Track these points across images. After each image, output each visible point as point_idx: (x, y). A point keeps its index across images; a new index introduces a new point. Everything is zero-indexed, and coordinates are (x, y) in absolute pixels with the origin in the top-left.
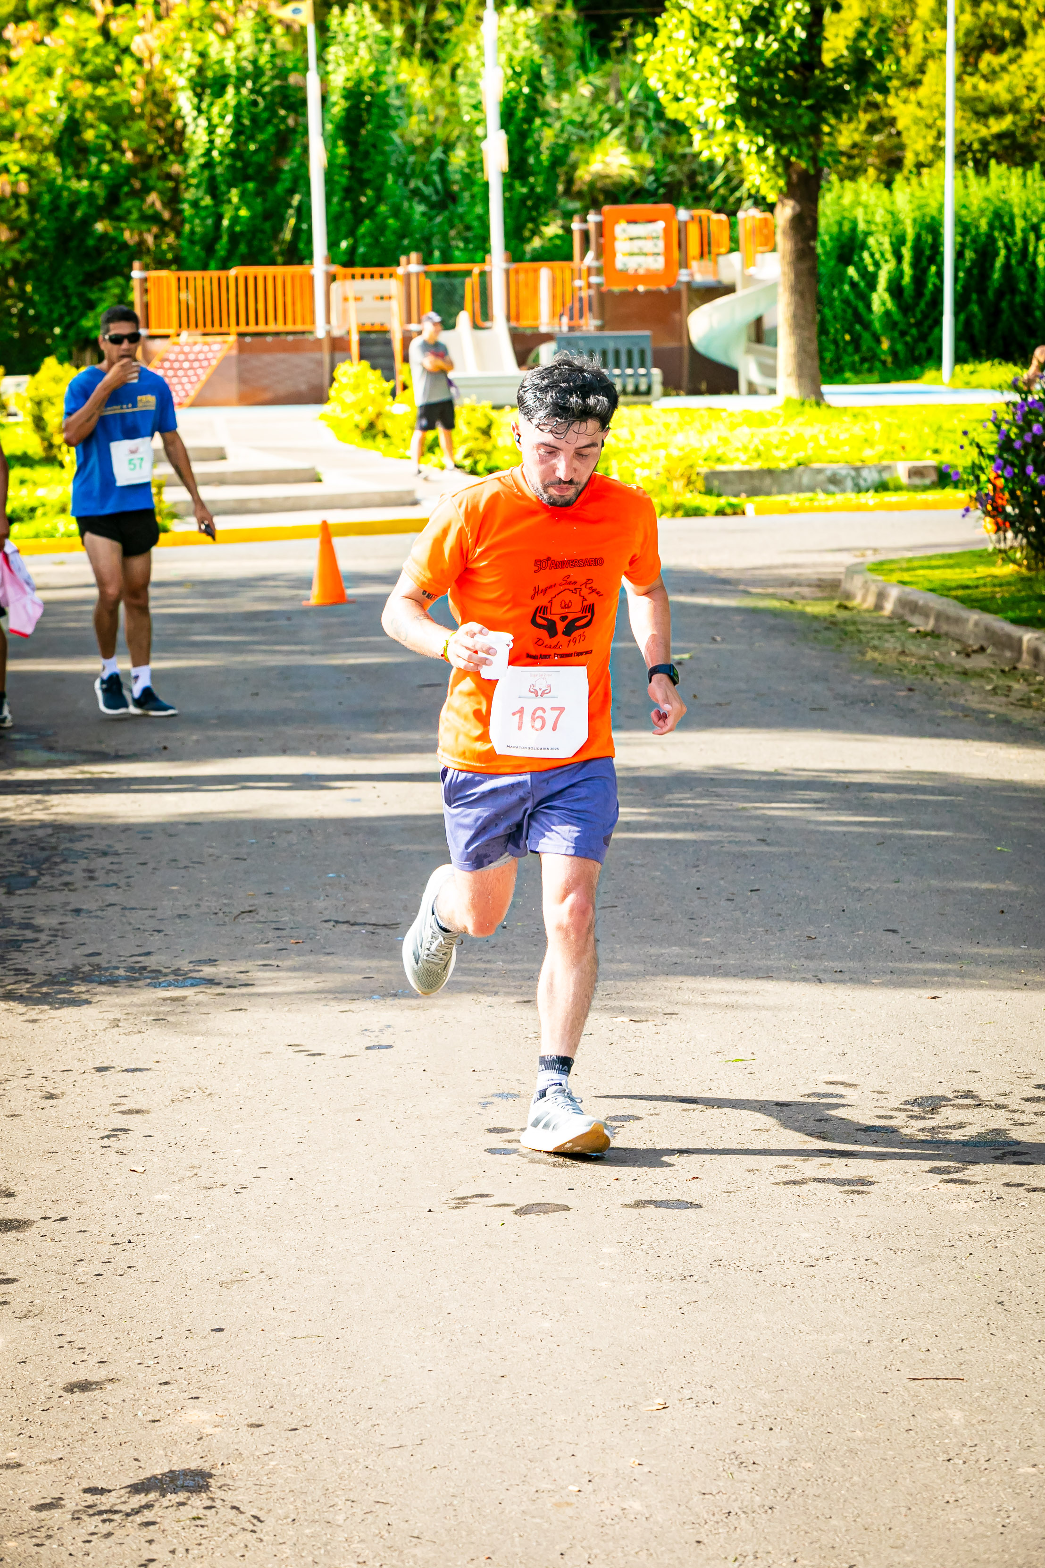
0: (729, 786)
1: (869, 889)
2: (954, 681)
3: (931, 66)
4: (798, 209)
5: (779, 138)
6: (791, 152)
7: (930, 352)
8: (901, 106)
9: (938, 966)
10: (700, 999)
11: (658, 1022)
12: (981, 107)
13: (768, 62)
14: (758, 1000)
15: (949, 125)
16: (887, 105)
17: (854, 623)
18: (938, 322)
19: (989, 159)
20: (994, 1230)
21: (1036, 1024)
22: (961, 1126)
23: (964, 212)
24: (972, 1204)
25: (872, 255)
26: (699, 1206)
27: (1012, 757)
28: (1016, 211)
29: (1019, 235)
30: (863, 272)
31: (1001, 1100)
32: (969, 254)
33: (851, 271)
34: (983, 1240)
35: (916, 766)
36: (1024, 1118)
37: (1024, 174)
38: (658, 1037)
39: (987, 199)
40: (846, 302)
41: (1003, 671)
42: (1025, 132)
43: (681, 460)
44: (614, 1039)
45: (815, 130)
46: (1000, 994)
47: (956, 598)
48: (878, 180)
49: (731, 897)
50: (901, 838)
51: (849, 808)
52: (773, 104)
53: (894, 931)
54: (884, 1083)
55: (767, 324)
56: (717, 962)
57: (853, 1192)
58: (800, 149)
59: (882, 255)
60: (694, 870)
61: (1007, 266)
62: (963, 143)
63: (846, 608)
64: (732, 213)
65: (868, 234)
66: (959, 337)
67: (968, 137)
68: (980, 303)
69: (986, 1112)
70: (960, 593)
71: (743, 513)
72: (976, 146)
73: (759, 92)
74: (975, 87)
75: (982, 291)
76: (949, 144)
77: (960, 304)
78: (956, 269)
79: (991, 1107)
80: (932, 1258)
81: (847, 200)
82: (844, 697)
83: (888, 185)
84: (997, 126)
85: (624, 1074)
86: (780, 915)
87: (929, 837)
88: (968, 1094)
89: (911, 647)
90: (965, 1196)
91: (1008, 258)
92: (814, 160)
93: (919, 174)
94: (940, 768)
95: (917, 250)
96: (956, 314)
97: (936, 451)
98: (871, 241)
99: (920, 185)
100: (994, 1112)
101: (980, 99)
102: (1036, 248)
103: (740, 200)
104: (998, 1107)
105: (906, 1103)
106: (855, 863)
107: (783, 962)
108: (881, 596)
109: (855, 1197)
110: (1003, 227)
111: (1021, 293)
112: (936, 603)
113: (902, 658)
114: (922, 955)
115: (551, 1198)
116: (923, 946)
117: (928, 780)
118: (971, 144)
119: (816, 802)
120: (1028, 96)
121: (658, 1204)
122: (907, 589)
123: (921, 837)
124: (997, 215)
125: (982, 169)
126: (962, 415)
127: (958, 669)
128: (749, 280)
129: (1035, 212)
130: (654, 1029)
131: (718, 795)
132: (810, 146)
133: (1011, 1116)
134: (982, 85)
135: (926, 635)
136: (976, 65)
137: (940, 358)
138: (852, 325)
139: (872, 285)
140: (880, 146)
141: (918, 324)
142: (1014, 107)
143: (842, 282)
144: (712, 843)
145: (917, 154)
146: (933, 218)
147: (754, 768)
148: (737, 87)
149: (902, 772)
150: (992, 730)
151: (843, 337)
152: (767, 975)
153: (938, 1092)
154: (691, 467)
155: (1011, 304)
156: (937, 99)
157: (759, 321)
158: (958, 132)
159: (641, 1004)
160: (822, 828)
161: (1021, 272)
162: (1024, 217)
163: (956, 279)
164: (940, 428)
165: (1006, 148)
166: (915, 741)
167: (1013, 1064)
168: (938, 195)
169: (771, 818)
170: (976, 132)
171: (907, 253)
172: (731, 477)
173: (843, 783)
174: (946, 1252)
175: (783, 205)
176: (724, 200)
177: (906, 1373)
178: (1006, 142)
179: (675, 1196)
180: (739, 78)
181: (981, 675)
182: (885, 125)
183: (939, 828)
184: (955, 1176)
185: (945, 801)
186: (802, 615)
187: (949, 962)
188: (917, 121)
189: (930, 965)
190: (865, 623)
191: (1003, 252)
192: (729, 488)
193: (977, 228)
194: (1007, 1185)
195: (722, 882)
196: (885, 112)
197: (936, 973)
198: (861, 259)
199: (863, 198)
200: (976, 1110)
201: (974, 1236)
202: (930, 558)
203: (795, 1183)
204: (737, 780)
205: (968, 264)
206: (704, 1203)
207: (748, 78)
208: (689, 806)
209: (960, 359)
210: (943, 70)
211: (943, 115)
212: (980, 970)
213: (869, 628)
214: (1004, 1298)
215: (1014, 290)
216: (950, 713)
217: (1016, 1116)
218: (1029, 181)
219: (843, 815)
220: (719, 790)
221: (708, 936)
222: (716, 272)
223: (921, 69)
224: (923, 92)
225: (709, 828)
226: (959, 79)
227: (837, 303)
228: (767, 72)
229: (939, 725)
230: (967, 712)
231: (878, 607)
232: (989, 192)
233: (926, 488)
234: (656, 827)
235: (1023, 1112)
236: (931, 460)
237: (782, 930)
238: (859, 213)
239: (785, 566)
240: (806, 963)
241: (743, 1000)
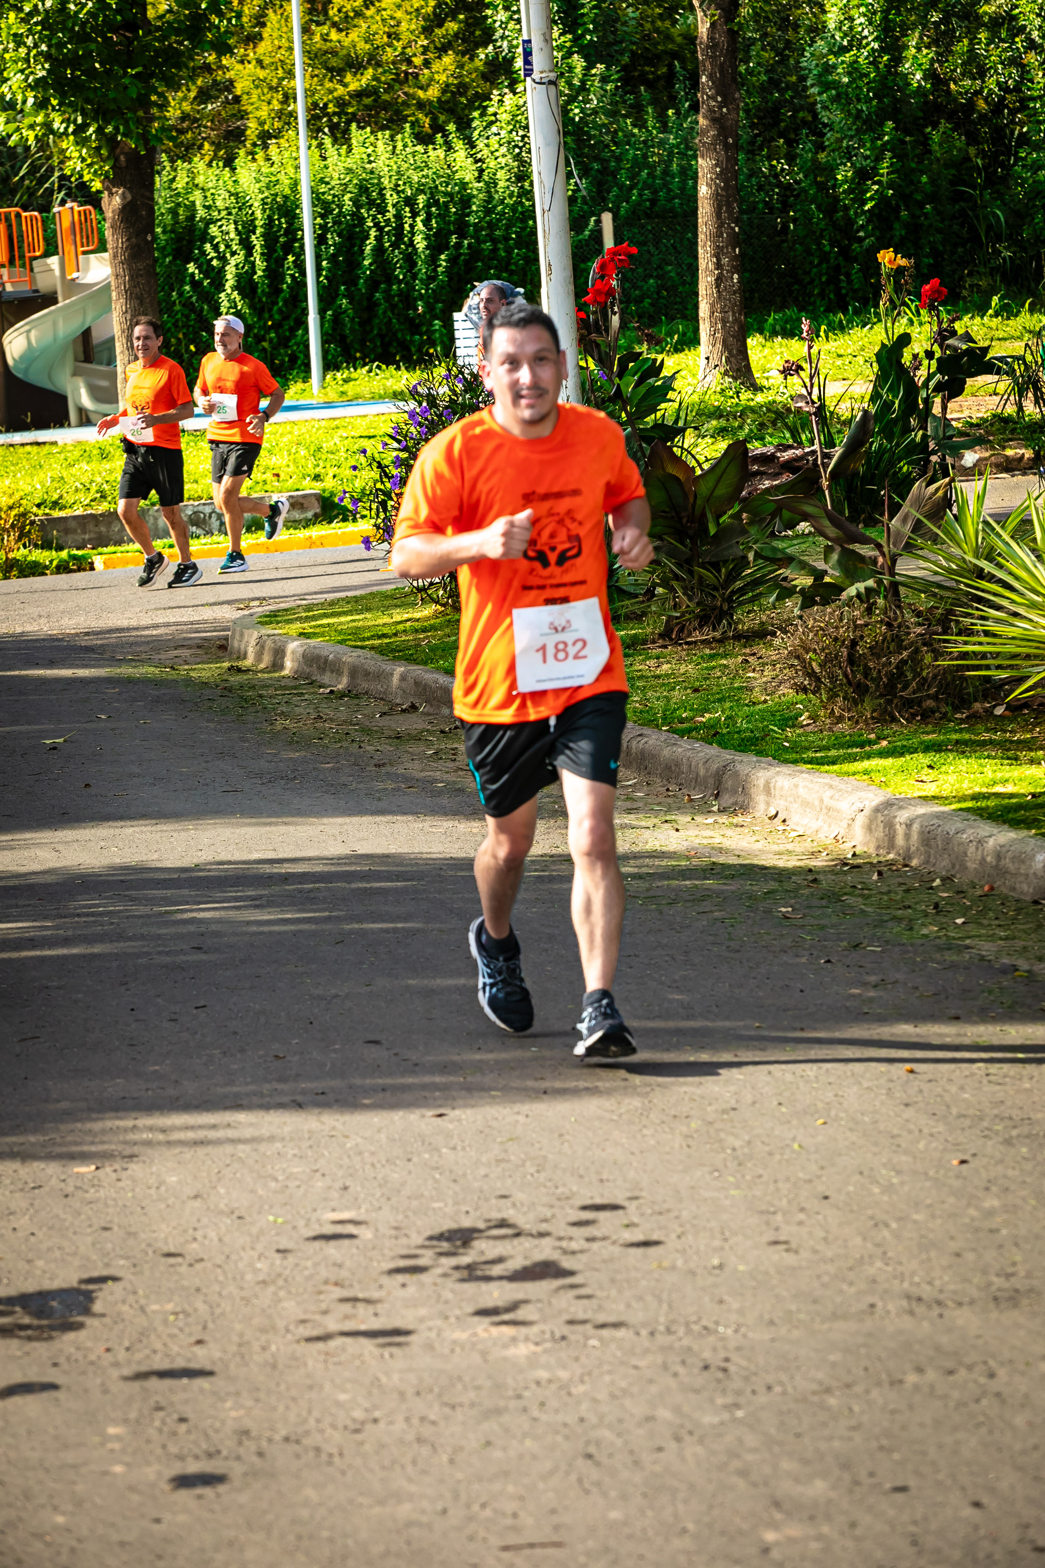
0: (144, 888)
1: (337, 996)
2: (387, 748)
3: (272, 17)
4: (129, 197)
5: (102, 114)
6: (116, 129)
7: (293, 359)
8: (239, 67)
9: (438, 1079)
10: (161, 1137)
11: (117, 1166)
12: (334, 62)
13: (83, 24)
14: (231, 1133)
15: (299, 84)
16: (221, 67)
17: (253, 687)
18: (302, 323)
19: (348, 123)
20: (563, 1374)
21: (567, 1137)
22: (500, 1260)
23: (323, 188)
24: (532, 1348)
25: (216, 247)
26: (210, 1373)
27: (475, 831)
28: (385, 182)
29: (391, 212)
30: (206, 268)
31: (544, 1227)
32: (332, 238)
33: (191, 268)
34: (553, 1387)
35: (364, 849)
36: (574, 1245)
37: (392, 138)
38: (120, 1184)
39: (349, 171)
40: (187, 304)
41: (442, 732)
42: (390, 88)
43: (11, 508)
44: (70, 1189)
45: (143, 102)
46: (517, 1107)
47: (372, 648)
48: (215, 157)
49: (174, 1017)
50: (363, 933)
51: (293, 904)
52: (91, 73)
53: (376, 1042)
54: (400, 1217)
55: (97, 337)
56: (171, 1092)
57: (390, 1344)
58: (127, 126)
59: (228, 246)
60: (123, 988)
61: (379, 250)
62: (315, 105)
63: (239, 670)
64: (45, 208)
65: (209, 222)
66: (326, 339)
67: (322, 97)
68: (349, 296)
69: (526, 1243)
70: (377, 642)
71: (92, 569)
72: (331, 108)
73: (74, 62)
74: (325, 39)
75: (352, 282)
76: (300, 107)
77: (326, 299)
78: (318, 258)
79: (532, 1235)
80: (498, 1411)
81: (181, 183)
82: (260, 775)
83: (229, 162)
84: (355, 83)
85: (89, 1230)
86: (236, 1033)
87: (395, 930)
88: (503, 1224)
89: (327, 711)
90: (522, 1337)
91: (379, 239)
92: (145, 138)
93: (266, 147)
94: (392, 849)
95: (270, 238)
96: (322, 312)
97: (317, 477)
98: (213, 230)
99: (268, 159)
100: (536, 1242)
101: (334, 53)
102: (412, 226)
103: (50, 192)
104: (542, 1235)
105: (431, 1238)
106: (313, 966)
107: (252, 1087)
108: (279, 653)
109: (394, 1350)
110: (371, 203)
111: (400, 282)
112: (350, 657)
113: (319, 725)
114: (416, 1068)
115: (33, 1376)
116: (414, 1056)
117: (380, 864)
118: (326, 105)
119: (253, 899)
120: (390, 45)
121: (163, 1374)
122: (312, 642)
123: (387, 931)
124: (363, 189)
125: (341, 137)
126: (343, 432)
127: (387, 733)
128: (72, 286)
129: (409, 182)
130: (114, 1175)
131: (133, 899)
132: (139, 121)
133: (558, 1244)
134: (334, 35)
135: (342, 695)
136: (326, 13)
137: (308, 366)
138: (196, 333)
139: (218, 284)
140: (215, 116)
141: (277, 326)
142: (374, 59)
143: (182, 283)
144: (138, 955)
145: (262, 123)
146: (286, 197)
147: (169, 863)
148: (48, 57)
149: (347, 857)
150: (445, 801)
151: (187, 348)
152: (237, 1105)
153: (467, 1223)
154: (24, 515)
155: (388, 297)
156: (281, 55)
157: (86, 334)
158: (309, 92)
159: (93, 1149)
160: (266, 929)
161: (397, 256)
162: (396, 189)
163: (319, 269)
164: (319, 449)
165: (368, 108)
166: (356, 820)
167: (549, 1184)
168: (291, 171)
169: (201, 921)
170: (331, 92)
171: (257, 241)
172: (73, 524)
173: (280, 874)
174: (513, 1404)
175: (111, 194)
176: (31, 192)
177: (495, 1541)
178: (368, 101)
179: (180, 1364)
180: (49, 46)
181: (417, 738)
182: (221, 91)
183: (405, 920)
184: (506, 1317)
185: (406, 887)
186: (189, 682)
187: (449, 1074)
188: (258, 83)
189: (427, 1079)
190: (266, 687)
191: (373, 233)
192: (70, 539)
193: (341, 206)
194: (571, 1322)
195: (159, 1000)
196: (219, 75)
197: (435, 1087)
198: (203, 253)
199: (200, 180)
200: (516, 1241)
201: (543, 1383)
202: (332, 603)
203: (318, 1339)
204: (153, 880)
205: (332, 250)
206: (216, 1369)
207: (61, 45)
208: (101, 914)
209: (330, 365)
210: (287, 19)
211: (290, 74)
212: (488, 1079)
213: (271, 692)
214: (592, 1449)
215: (390, 279)
216: (390, 785)
217: (564, 1244)
218: (400, 145)
219: (288, 912)
220: (133, 893)
221: (156, 1064)
222: (32, 280)
223: (260, 21)
224: (263, 47)
225: (130, 939)
226: (306, 30)
227: (178, 307)
228: (82, 38)
229: (379, 800)
230: (411, 782)
231: (277, 665)
232: (350, 162)
233: (307, 523)
234: (66, 942)
235: (571, 1239)
236: (311, 487)
237: (242, 1051)
238: (197, 197)
239: (156, 626)
240: (279, 1086)
241: (212, 1134)
